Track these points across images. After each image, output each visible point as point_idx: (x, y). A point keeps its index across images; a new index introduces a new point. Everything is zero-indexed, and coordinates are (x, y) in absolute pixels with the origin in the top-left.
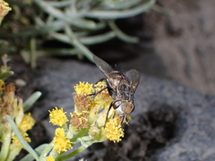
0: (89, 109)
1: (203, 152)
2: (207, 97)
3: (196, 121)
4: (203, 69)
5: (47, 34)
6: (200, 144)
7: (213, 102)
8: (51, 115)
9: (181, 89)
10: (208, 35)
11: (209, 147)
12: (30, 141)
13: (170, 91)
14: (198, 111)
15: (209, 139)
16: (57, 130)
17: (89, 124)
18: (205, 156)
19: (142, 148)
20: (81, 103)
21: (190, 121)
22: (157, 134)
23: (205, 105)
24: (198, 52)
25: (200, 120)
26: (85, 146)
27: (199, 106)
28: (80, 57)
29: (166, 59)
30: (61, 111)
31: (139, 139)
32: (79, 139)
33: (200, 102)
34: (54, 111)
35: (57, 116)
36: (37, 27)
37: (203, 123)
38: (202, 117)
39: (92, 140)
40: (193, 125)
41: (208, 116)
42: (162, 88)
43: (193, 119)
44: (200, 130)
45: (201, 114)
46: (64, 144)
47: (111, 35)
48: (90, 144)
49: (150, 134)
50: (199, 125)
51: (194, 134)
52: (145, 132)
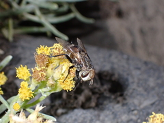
0: (47, 66)
1: (140, 104)
2: (146, 63)
3: (136, 80)
4: (146, 45)
5: (22, 16)
6: (138, 97)
7: (150, 66)
8: (17, 71)
9: (125, 56)
10: (149, 19)
11: (145, 99)
12: (3, 93)
13: (116, 57)
14: (138, 72)
15: (145, 93)
16: (22, 83)
17: (47, 78)
18: (142, 106)
19: (92, 100)
20: (40, 61)
21: (130, 80)
22: (105, 90)
23: (144, 68)
24: (142, 32)
25: (139, 80)
26: (45, 95)
27: (139, 69)
28: (49, 34)
29: (117, 38)
30: (25, 68)
31: (90, 93)
32: (40, 90)
33: (140, 66)
34: (20, 68)
35: (22, 72)
36: (14, 10)
37: (141, 82)
38: (140, 77)
39: (50, 91)
40: (133, 83)
41: (145, 76)
42: (110, 56)
43: (133, 78)
44: (138, 86)
45: (140, 74)
46: (27, 94)
47: (71, 16)
48: (49, 94)
49: (99, 90)
50: (138, 83)
51: (134, 89)
52: (95, 88)
